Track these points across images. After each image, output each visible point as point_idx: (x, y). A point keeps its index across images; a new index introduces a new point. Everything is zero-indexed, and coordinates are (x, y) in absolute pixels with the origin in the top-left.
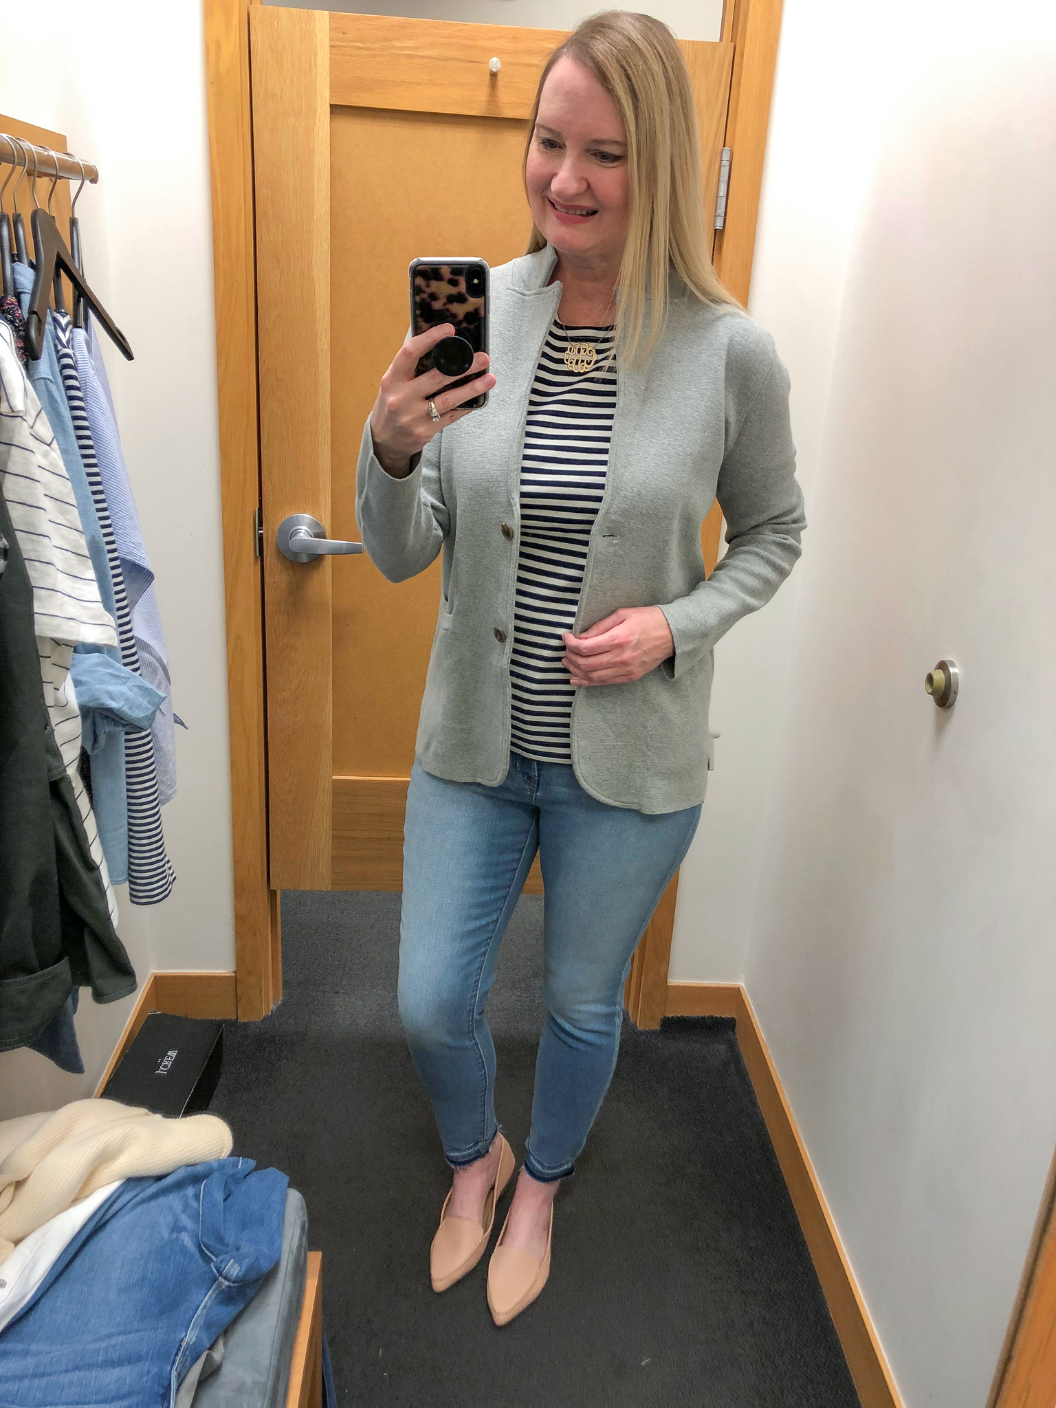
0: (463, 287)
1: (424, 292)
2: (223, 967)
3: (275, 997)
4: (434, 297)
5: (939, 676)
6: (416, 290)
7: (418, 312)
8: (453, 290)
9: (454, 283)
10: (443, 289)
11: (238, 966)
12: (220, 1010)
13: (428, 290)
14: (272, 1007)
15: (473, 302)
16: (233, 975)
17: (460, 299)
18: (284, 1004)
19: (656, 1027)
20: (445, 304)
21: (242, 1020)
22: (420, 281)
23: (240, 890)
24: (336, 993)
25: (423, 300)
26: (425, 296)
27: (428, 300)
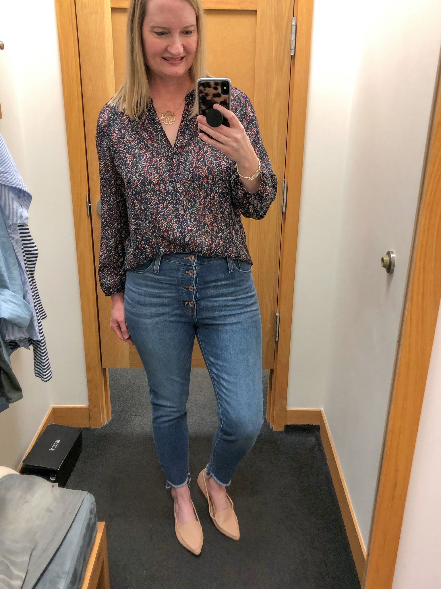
0: (219, 90)
1: (203, 93)
2: (83, 404)
3: (108, 417)
4: (207, 95)
5: (386, 258)
6: (200, 92)
7: (201, 101)
8: (215, 92)
9: (216, 89)
10: (211, 91)
11: (89, 403)
12: (82, 423)
13: (205, 92)
14: (106, 421)
15: (224, 97)
16: (88, 407)
17: (218, 95)
18: (112, 421)
19: (282, 429)
20: (212, 98)
21: (92, 427)
22: (202, 88)
23: (89, 368)
24: (136, 415)
25: (203, 96)
26: (203, 94)
27: (205, 96)
